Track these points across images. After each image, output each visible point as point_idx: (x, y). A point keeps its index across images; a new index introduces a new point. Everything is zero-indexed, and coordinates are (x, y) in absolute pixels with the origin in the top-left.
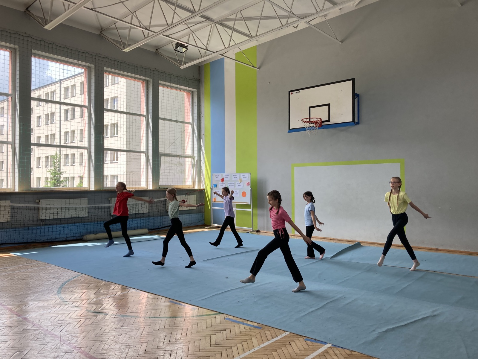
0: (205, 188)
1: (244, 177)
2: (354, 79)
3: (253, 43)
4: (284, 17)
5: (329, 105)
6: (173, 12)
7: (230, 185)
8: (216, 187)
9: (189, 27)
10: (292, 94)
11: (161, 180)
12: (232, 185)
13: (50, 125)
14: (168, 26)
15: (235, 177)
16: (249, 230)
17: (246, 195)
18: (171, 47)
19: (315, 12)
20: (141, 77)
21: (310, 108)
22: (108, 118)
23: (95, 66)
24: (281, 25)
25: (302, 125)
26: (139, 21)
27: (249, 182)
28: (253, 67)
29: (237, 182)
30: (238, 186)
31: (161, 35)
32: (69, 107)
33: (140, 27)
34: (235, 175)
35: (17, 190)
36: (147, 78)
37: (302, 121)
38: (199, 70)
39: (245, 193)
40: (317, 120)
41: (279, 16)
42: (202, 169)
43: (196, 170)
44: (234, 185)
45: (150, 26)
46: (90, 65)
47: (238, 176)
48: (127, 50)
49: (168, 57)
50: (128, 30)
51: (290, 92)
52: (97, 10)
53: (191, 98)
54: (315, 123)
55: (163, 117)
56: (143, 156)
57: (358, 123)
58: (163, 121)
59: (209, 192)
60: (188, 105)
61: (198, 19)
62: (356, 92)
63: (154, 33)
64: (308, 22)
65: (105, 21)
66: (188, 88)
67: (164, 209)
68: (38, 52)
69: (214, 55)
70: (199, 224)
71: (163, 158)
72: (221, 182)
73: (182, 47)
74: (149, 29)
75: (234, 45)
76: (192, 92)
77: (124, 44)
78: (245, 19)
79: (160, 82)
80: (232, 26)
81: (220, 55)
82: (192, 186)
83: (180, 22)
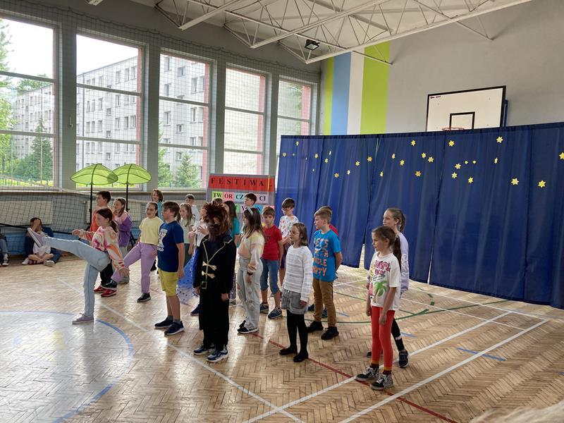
2: (505, 86)
5: (473, 113)
10: (431, 98)
21: (451, 115)
24: (426, 24)
35: (145, 190)
51: (429, 96)
53: (310, 92)
58: (284, 120)
60: (307, 101)
68: (167, 49)
76: (312, 87)
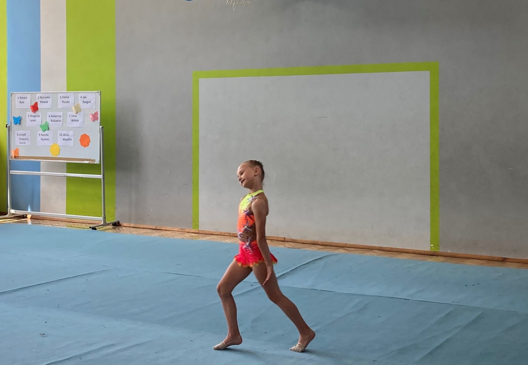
1: (85, 100)
7: (53, 119)
8: (20, 124)
12: (57, 119)
15: (65, 100)
16: (97, 222)
17: (89, 141)
27: (96, 113)
29: (69, 113)
30: (72, 121)
34: (64, 95)
39: (88, 137)
44: (61, 119)
47: (71, 99)
72: (31, 113)
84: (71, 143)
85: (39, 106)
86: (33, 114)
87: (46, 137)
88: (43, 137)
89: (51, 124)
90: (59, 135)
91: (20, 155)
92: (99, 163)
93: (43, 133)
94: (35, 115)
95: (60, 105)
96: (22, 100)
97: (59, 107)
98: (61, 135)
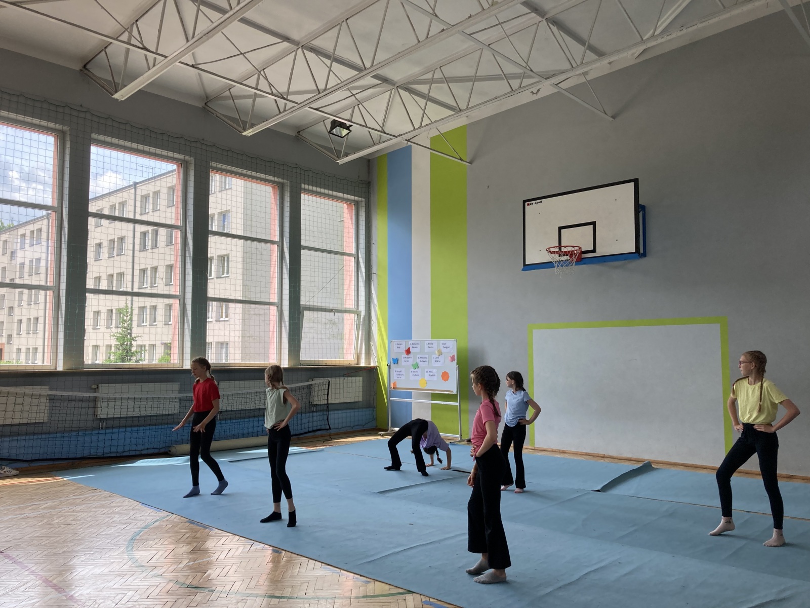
0: (377, 365)
1: (445, 346)
2: (638, 179)
3: (461, 121)
4: (515, 76)
5: (594, 224)
6: (328, 69)
7: (422, 360)
8: (397, 363)
9: (353, 95)
10: (528, 205)
11: (302, 351)
12: (424, 360)
13: (117, 258)
14: (319, 93)
15: (430, 346)
16: (455, 439)
17: (448, 377)
18: (323, 128)
19: (570, 67)
20: (272, 178)
21: (560, 228)
22: (216, 247)
23: (195, 160)
24: (510, 90)
25: (548, 258)
26: (270, 85)
27: (454, 356)
28: (460, 161)
29: (433, 356)
30: (436, 361)
31: (307, 108)
32: (150, 228)
33: (272, 94)
34: (430, 342)
35: (60, 368)
36: (281, 180)
37: (546, 252)
38: (369, 166)
39: (448, 373)
40: (573, 249)
41: (507, 74)
42: (372, 333)
43: (362, 334)
44: (427, 360)
45: (288, 93)
46: (187, 158)
47: (435, 345)
48: (249, 133)
49: (317, 144)
50: (250, 101)
51: (525, 202)
52: (200, 66)
53: (354, 212)
54: (571, 254)
55: (308, 245)
56: (274, 310)
57: (644, 255)
58: (308, 252)
59: (384, 371)
60: (350, 225)
61: (369, 80)
62: (641, 202)
63: (296, 105)
64: (556, 85)
65: (213, 83)
66: (349, 197)
67: (308, 400)
68: (102, 137)
69: (395, 140)
70: (366, 427)
71: (307, 314)
72: (405, 355)
73: (341, 127)
74: (287, 97)
75: (430, 124)
76: (357, 204)
77: (245, 123)
78: (447, 80)
79: (303, 186)
80: (426, 92)
81: (406, 140)
82: (356, 362)
83: (339, 86)
84: (435, 378)
85: (411, 350)
86: (407, 356)
87: (416, 374)
88: (414, 374)
89: (420, 364)
90: (426, 372)
91: (397, 387)
92: (456, 393)
93: (414, 370)
94: (408, 356)
95: (427, 350)
96: (398, 346)
97: (426, 351)
98: (427, 372)
